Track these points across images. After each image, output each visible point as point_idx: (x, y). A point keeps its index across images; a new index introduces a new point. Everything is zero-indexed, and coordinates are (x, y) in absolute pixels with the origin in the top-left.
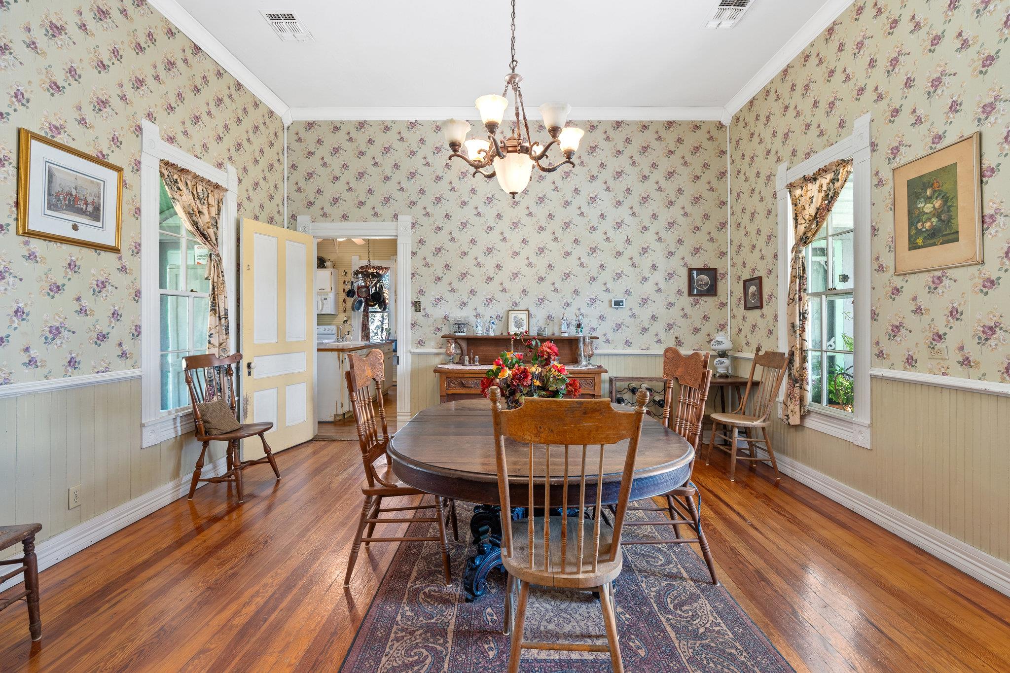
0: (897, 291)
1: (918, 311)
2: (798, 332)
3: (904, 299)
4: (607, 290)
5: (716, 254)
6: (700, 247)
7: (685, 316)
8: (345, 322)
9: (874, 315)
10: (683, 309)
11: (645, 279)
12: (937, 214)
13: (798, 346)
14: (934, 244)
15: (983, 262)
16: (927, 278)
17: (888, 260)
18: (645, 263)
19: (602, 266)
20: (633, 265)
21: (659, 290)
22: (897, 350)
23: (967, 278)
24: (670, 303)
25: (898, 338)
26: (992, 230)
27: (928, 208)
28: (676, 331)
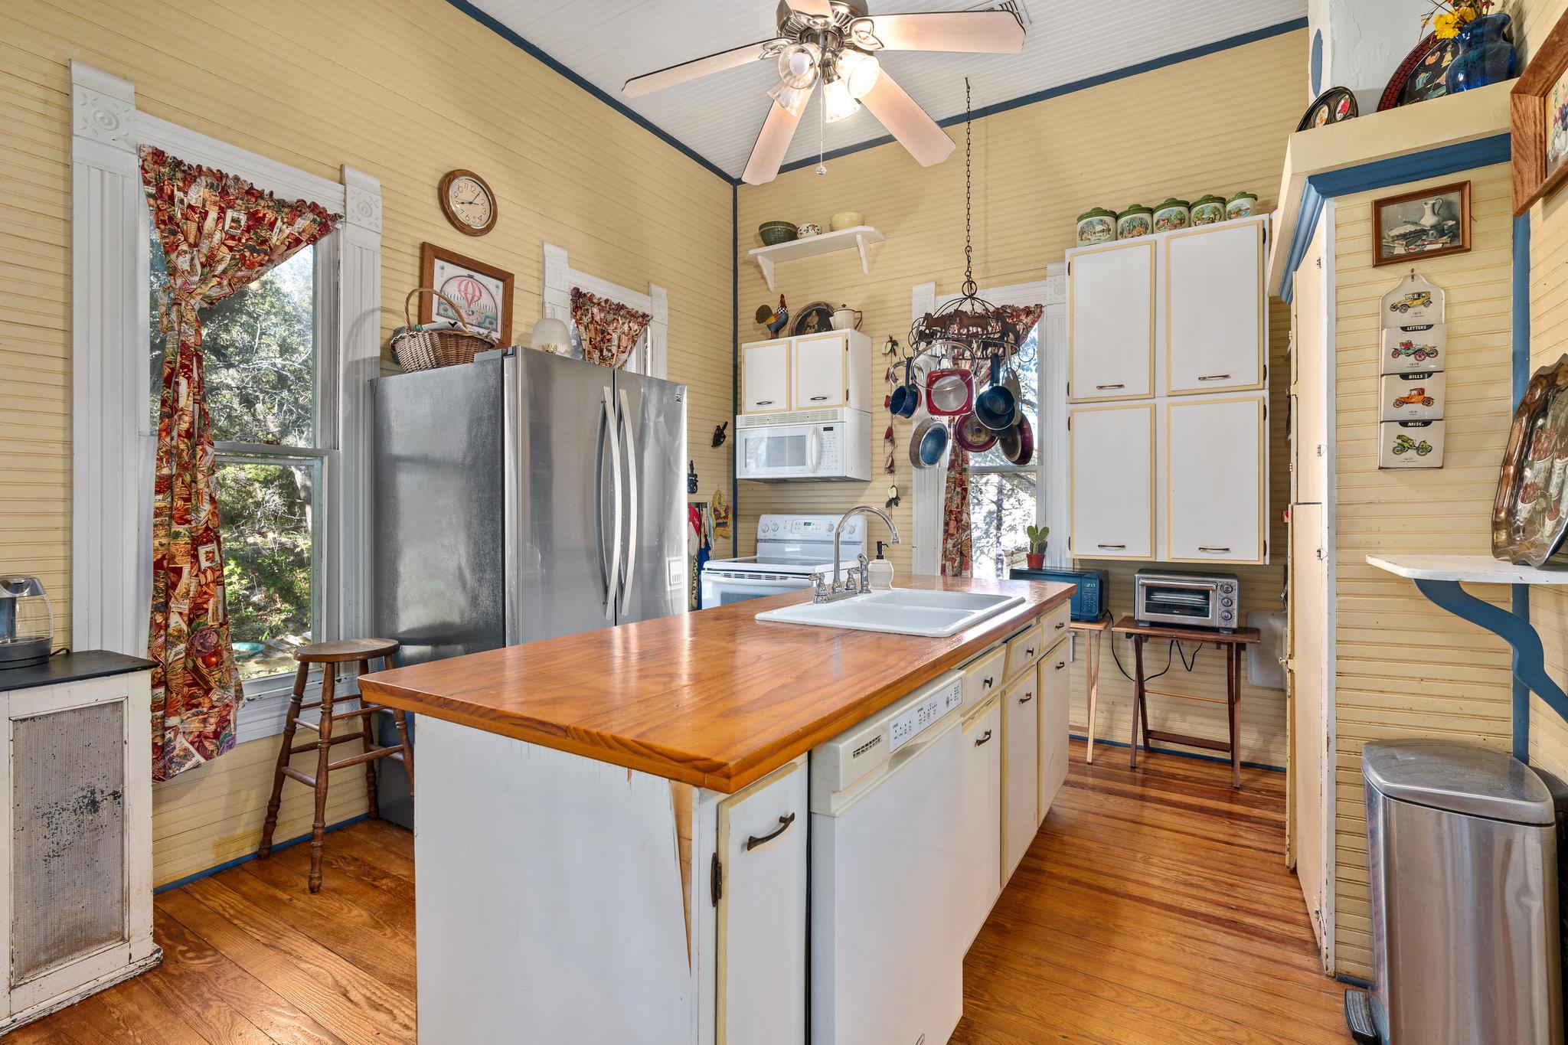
8: (893, 502)
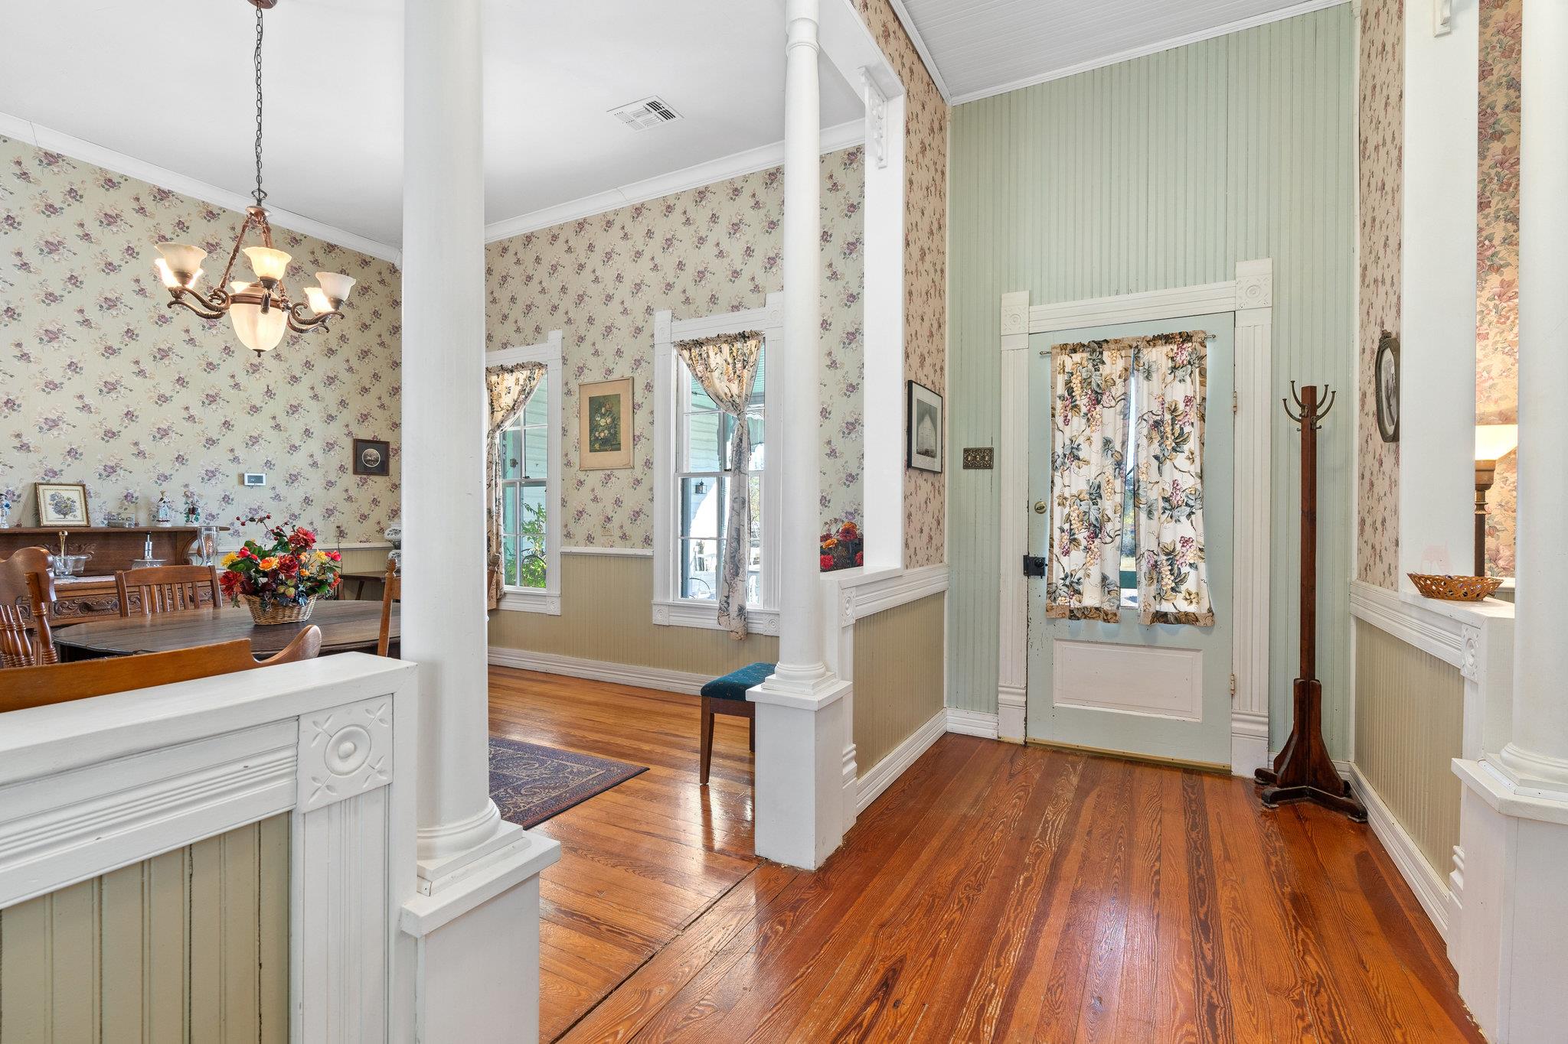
0: (581, 483)
1: (595, 500)
2: (494, 518)
3: (585, 490)
4: (236, 459)
5: (388, 425)
6: (369, 414)
7: (349, 499)
9: (564, 503)
10: (347, 491)
11: (294, 448)
12: (608, 427)
13: (494, 531)
14: (606, 450)
15: (633, 468)
16: (601, 474)
17: (574, 457)
18: (295, 426)
19: (227, 424)
20: (277, 427)
21: (315, 464)
22: (580, 530)
23: (624, 477)
24: (330, 482)
25: (581, 521)
26: (638, 446)
27: (602, 422)
28: (337, 519)
